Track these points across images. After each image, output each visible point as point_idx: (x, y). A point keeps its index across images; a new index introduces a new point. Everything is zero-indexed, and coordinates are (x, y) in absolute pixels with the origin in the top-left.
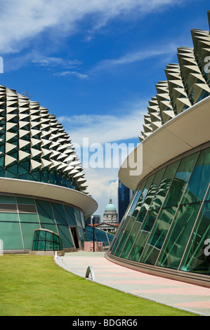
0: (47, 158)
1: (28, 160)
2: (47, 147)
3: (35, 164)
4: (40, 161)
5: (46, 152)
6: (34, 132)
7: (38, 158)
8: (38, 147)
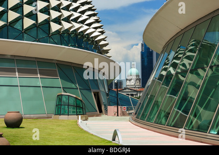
0: (67, 20)
1: (47, 22)
2: (67, 8)
3: (55, 27)
4: (60, 24)
5: (66, 14)
7: (58, 21)
8: (57, 8)
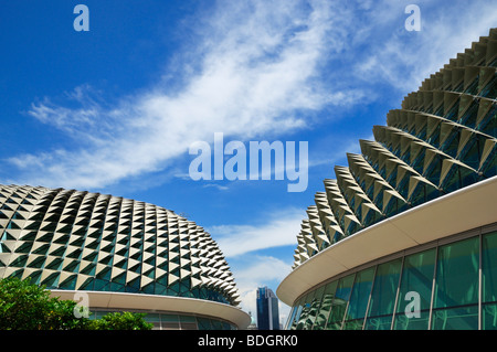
0: (205, 275)
1: (189, 278)
2: (205, 264)
3: (195, 282)
4: (199, 278)
5: (204, 269)
6: (194, 251)
7: (197, 276)
8: (197, 265)
